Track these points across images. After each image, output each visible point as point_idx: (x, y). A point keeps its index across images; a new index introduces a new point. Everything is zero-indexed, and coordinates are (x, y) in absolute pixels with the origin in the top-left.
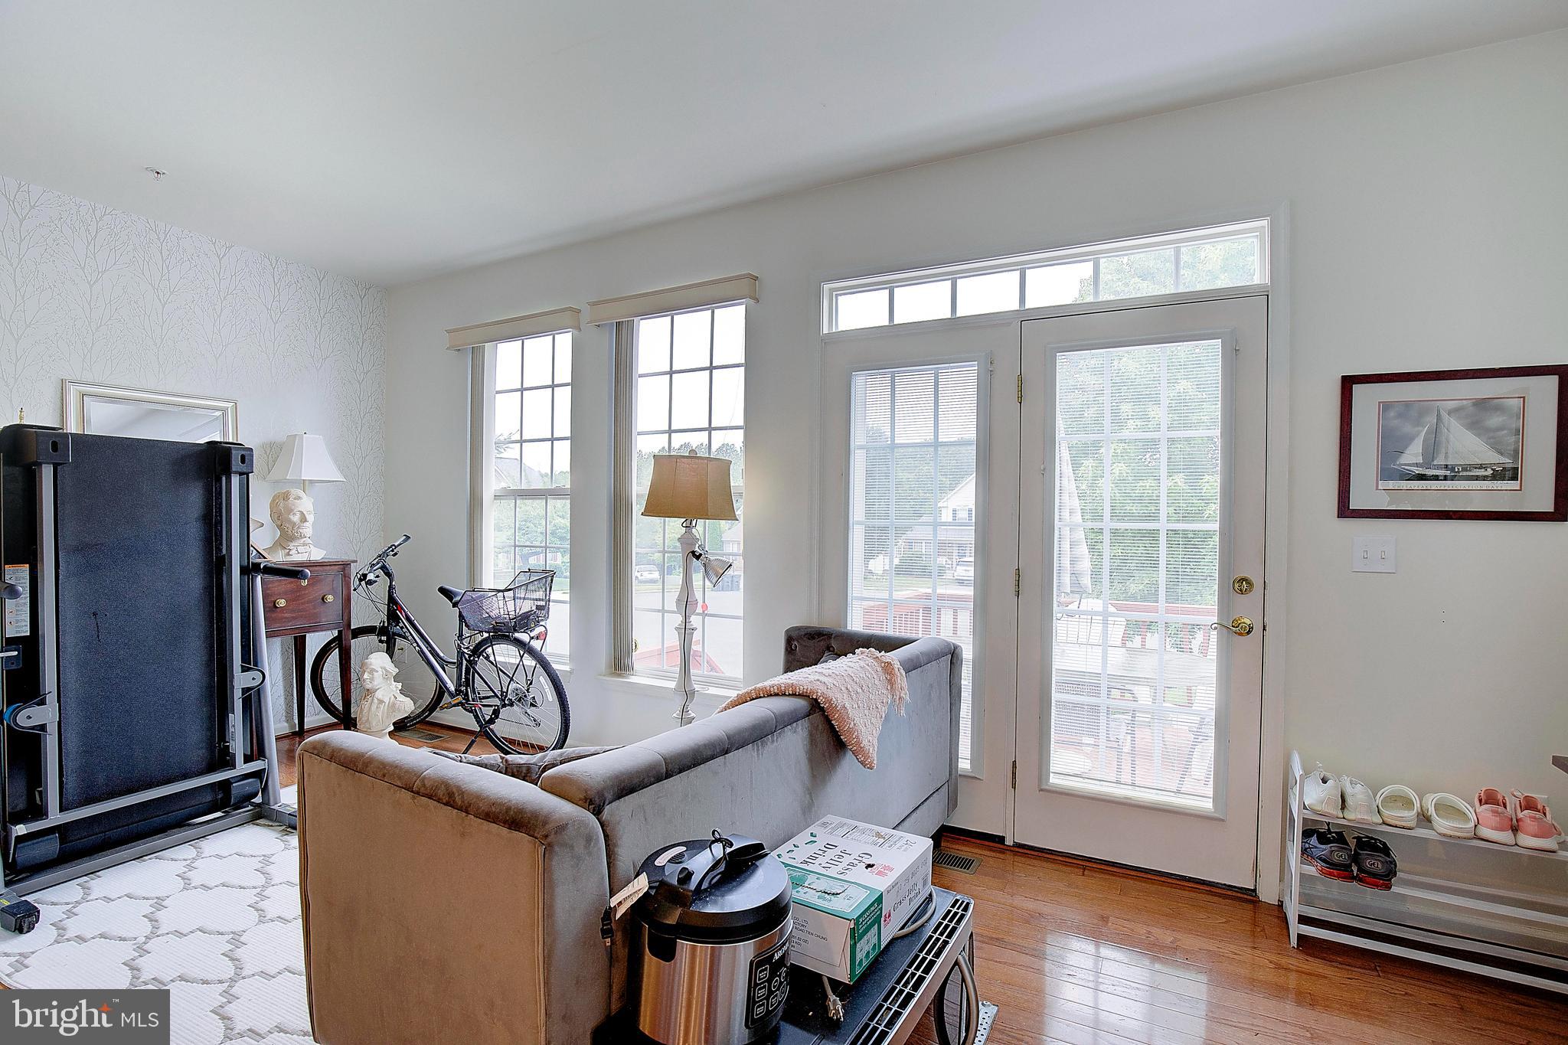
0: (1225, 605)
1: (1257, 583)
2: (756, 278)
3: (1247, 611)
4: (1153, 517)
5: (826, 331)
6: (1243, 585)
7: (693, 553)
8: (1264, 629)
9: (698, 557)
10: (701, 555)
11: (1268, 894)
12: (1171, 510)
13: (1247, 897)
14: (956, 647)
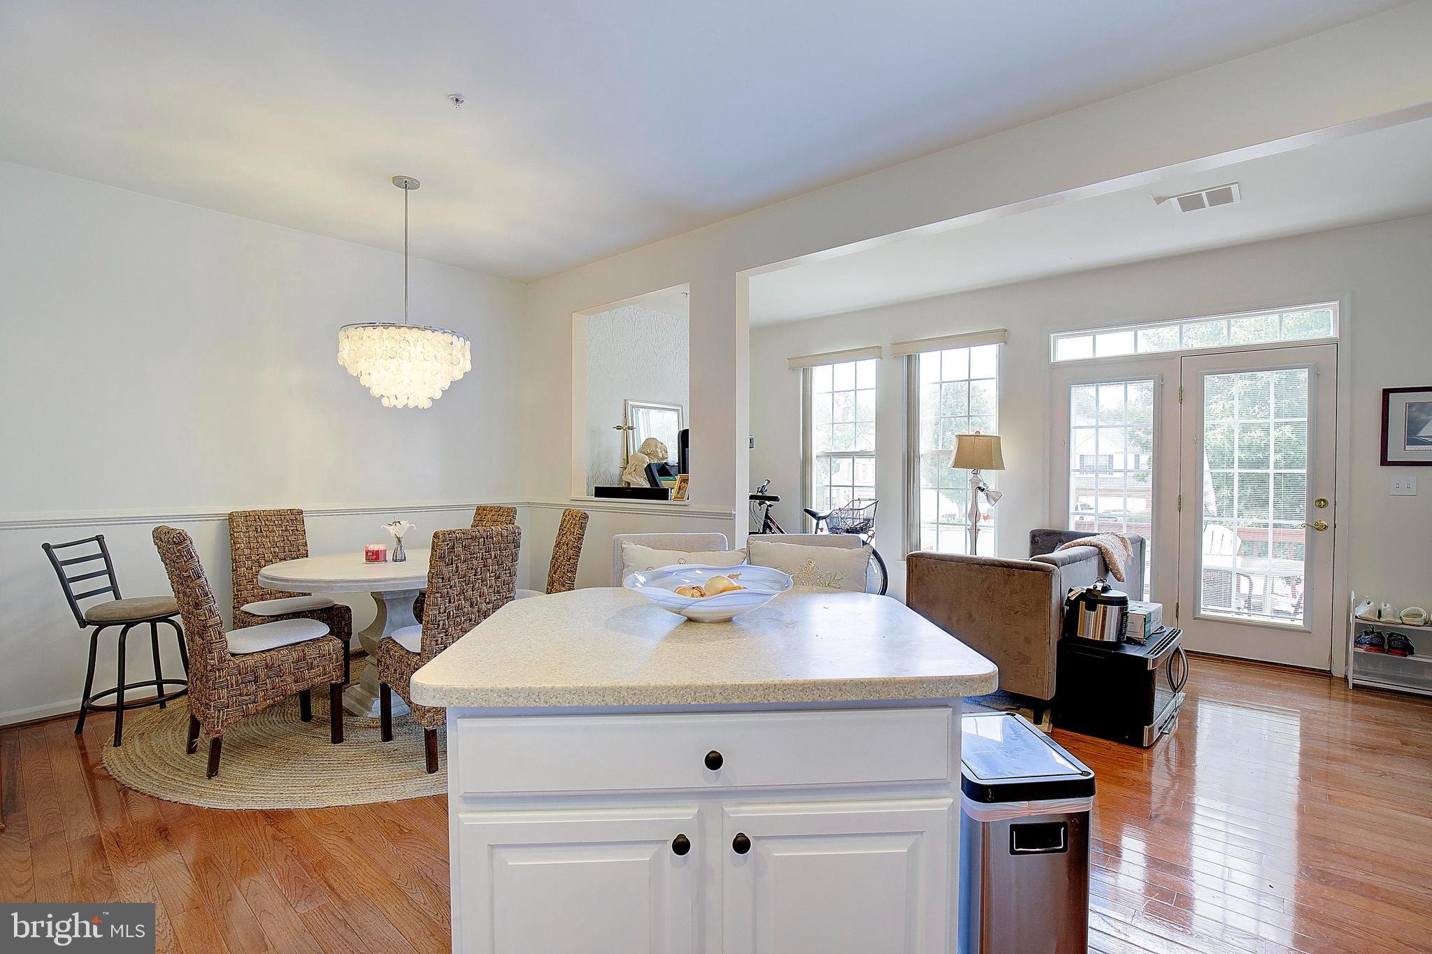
0: (1310, 514)
1: (1331, 503)
2: (1006, 330)
3: (1324, 517)
4: (1264, 463)
5: (1052, 361)
6: (1322, 503)
7: (979, 488)
8: (1335, 527)
9: (983, 490)
10: (984, 489)
11: (1338, 672)
12: (1279, 456)
13: (1327, 674)
14: (1143, 539)
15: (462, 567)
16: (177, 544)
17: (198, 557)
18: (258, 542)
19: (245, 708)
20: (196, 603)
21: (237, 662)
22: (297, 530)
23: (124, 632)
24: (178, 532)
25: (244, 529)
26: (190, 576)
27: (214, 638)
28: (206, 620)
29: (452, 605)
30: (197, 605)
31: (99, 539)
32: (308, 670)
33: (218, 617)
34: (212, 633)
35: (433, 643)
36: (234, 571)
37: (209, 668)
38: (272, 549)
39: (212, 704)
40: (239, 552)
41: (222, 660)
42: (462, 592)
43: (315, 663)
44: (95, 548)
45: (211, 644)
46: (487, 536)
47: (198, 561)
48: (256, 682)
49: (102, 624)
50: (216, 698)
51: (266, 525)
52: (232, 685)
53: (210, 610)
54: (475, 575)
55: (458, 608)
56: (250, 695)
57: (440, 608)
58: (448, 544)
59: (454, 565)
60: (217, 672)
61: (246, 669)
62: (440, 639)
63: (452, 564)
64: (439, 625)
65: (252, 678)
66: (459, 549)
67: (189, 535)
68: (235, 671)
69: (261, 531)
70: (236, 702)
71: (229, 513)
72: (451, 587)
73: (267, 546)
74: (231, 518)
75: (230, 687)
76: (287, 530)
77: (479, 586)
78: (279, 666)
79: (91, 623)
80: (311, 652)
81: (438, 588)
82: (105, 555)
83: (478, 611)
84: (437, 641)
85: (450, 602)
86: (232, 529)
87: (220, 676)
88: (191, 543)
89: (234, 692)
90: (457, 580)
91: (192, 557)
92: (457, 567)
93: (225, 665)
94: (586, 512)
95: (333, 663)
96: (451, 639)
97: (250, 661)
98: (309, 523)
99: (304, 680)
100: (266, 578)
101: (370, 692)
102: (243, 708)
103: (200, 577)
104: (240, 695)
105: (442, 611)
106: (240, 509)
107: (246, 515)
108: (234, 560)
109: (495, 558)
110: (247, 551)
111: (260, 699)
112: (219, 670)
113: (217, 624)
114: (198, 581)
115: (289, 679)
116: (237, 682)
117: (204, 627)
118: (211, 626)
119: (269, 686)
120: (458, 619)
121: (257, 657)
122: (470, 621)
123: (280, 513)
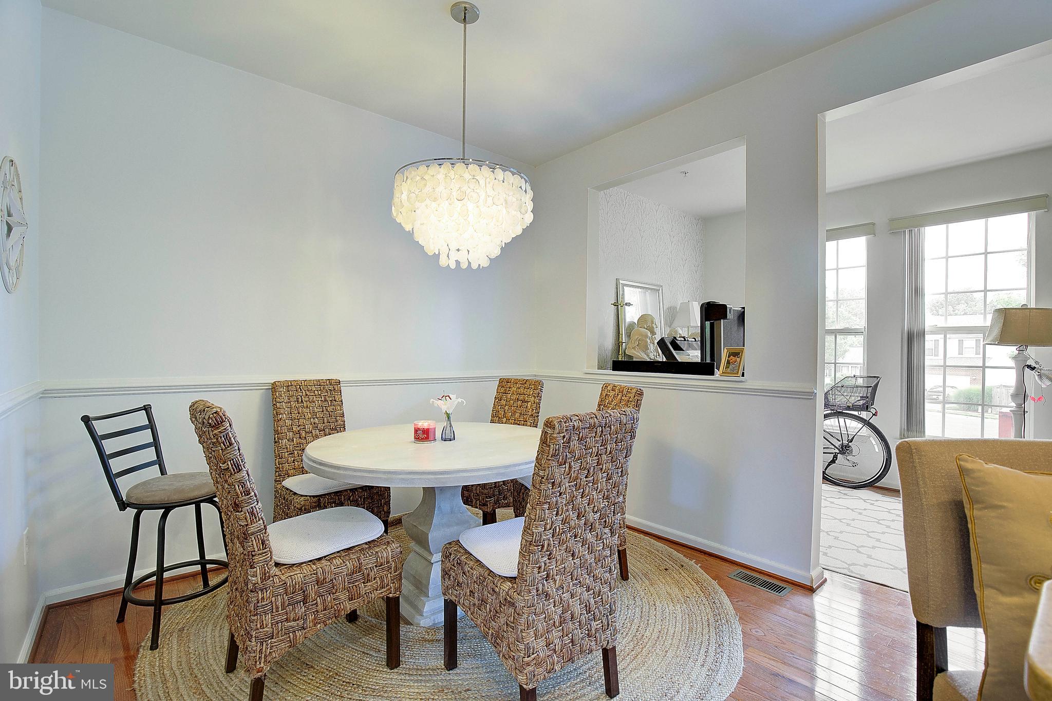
2: (1047, 197)
7: (1028, 366)
9: (1033, 369)
10: (1034, 367)
15: (576, 466)
16: (213, 426)
17: (238, 443)
18: (299, 413)
19: (292, 637)
20: (235, 503)
21: (283, 578)
22: (335, 400)
23: (164, 516)
24: (214, 410)
25: (286, 400)
26: (228, 468)
27: (256, 549)
28: (247, 525)
29: (560, 518)
30: (237, 507)
31: (147, 409)
32: (364, 583)
33: (261, 522)
34: (254, 543)
35: (536, 570)
36: (276, 442)
37: (250, 586)
38: (312, 420)
39: (254, 634)
40: (281, 423)
41: (265, 577)
42: (572, 500)
43: (372, 574)
44: (141, 419)
45: (253, 556)
46: (606, 424)
47: (239, 449)
48: (305, 601)
49: (140, 508)
50: (259, 626)
51: (307, 395)
52: (277, 608)
53: (252, 513)
54: (586, 477)
55: (564, 522)
56: (298, 620)
57: (547, 524)
58: (564, 437)
59: (567, 465)
60: (260, 592)
61: (294, 587)
62: (543, 564)
63: (565, 464)
64: (543, 546)
65: (300, 598)
66: (575, 443)
67: (228, 414)
68: (281, 591)
69: (302, 401)
70: (282, 630)
71: (272, 382)
72: (560, 494)
73: (307, 417)
74: (274, 387)
75: (274, 611)
76: (326, 400)
77: (589, 492)
78: (332, 580)
79: (130, 505)
80: (368, 562)
81: (546, 497)
82: (151, 426)
83: (585, 524)
84: (540, 568)
85: (557, 514)
86: (274, 399)
87: (263, 598)
88: (230, 426)
89: (280, 618)
90: (567, 485)
91: (231, 444)
92: (570, 467)
93: (269, 582)
94: (642, 389)
95: (391, 573)
96: (554, 563)
97: (298, 576)
98: (348, 395)
99: (359, 596)
100: (314, 462)
101: (417, 588)
102: (289, 637)
103: (240, 470)
104: (287, 620)
105: (548, 527)
106: (282, 378)
107: (289, 385)
108: (276, 432)
109: (610, 453)
110: (288, 422)
111: (309, 624)
112: (262, 590)
113: (260, 531)
114: (238, 476)
115: (343, 596)
116: (283, 604)
117: (244, 534)
118: (253, 534)
119: (320, 607)
120: (563, 536)
121: (306, 569)
122: (576, 537)
123: (319, 383)
